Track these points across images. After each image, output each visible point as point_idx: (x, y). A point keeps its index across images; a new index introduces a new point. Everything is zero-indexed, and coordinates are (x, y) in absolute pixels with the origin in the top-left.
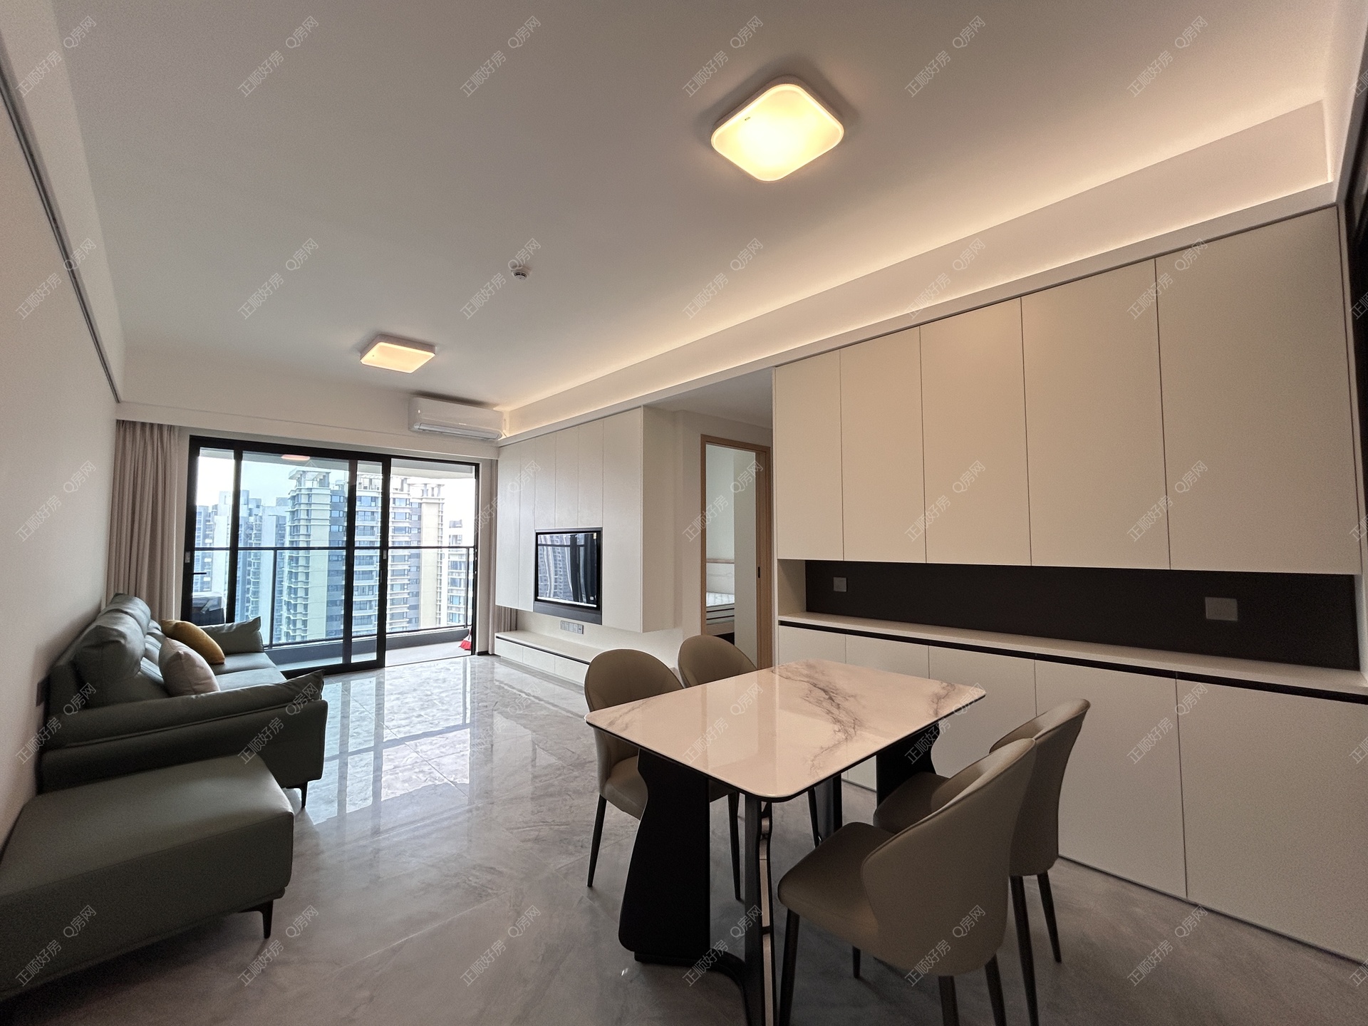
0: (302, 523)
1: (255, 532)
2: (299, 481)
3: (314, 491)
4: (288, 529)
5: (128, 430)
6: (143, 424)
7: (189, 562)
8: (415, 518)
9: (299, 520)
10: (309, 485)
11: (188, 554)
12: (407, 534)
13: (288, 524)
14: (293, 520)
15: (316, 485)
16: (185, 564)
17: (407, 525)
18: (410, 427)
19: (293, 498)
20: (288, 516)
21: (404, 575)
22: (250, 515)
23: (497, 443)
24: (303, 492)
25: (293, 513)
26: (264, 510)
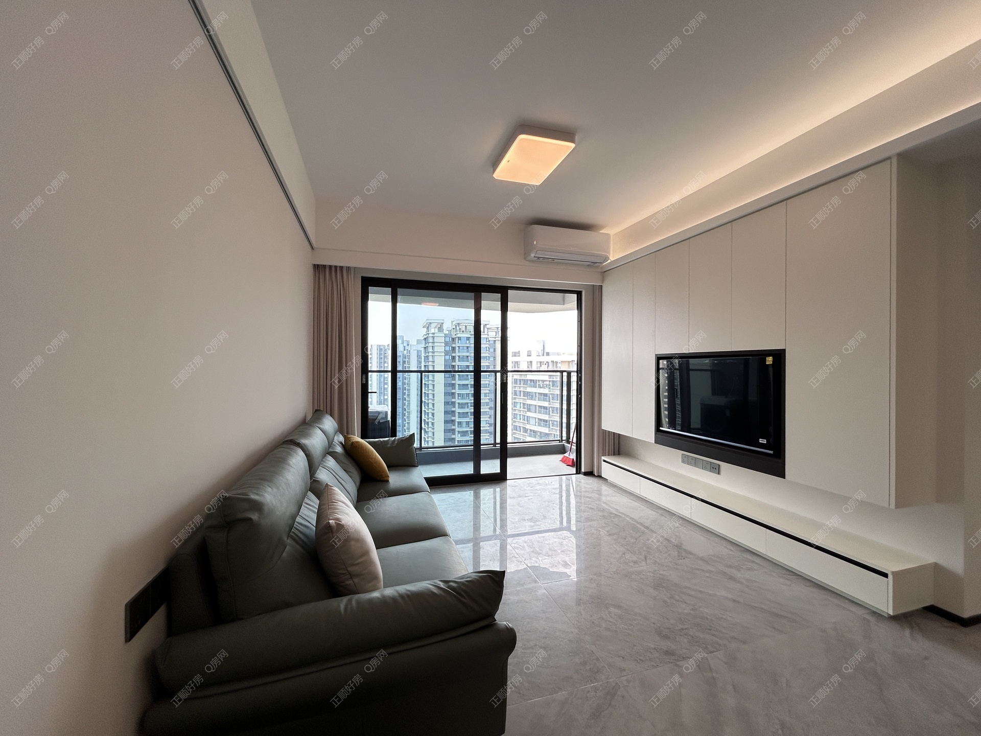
0: (430, 354)
1: (407, 360)
2: (428, 328)
3: (435, 335)
4: (423, 358)
5: (321, 272)
6: (330, 267)
7: (365, 382)
8: (492, 350)
9: (429, 352)
10: (433, 331)
11: (364, 376)
12: (487, 361)
13: (423, 355)
14: (425, 353)
15: (436, 330)
16: (362, 384)
17: (487, 355)
18: (526, 255)
19: (425, 339)
20: (423, 350)
21: (486, 387)
22: (404, 350)
23: (602, 268)
24: (430, 335)
25: (425, 348)
26: (411, 347)
